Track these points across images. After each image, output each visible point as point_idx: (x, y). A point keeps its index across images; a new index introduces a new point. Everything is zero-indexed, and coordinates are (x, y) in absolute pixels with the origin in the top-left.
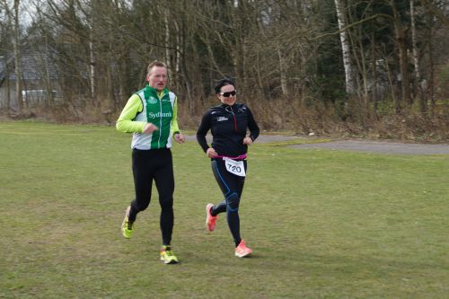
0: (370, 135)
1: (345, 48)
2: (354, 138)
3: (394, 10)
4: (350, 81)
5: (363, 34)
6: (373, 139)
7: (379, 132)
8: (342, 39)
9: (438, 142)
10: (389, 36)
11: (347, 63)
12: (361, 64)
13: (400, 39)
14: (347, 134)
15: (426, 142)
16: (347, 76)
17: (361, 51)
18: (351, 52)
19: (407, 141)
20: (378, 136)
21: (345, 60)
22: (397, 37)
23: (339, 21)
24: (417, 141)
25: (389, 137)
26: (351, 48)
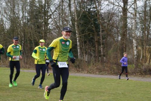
0: (84, 72)
1: (78, 44)
2: (79, 73)
3: (95, 32)
4: (80, 55)
5: (84, 39)
6: (85, 73)
7: (87, 71)
8: (78, 40)
9: (106, 75)
10: (93, 40)
11: (79, 49)
12: (83, 49)
13: (96, 41)
14: (76, 71)
15: (102, 74)
16: (79, 53)
17: (83, 45)
18: (80, 45)
19: (96, 74)
20: (86, 72)
21: (78, 48)
22: (96, 40)
23: (77, 34)
24: (99, 74)
25: (90, 73)
26: (80, 43)
